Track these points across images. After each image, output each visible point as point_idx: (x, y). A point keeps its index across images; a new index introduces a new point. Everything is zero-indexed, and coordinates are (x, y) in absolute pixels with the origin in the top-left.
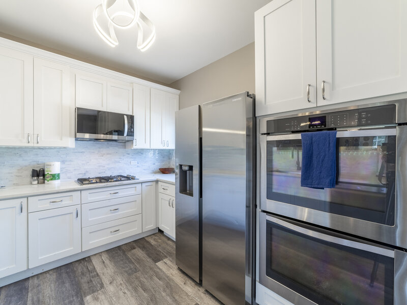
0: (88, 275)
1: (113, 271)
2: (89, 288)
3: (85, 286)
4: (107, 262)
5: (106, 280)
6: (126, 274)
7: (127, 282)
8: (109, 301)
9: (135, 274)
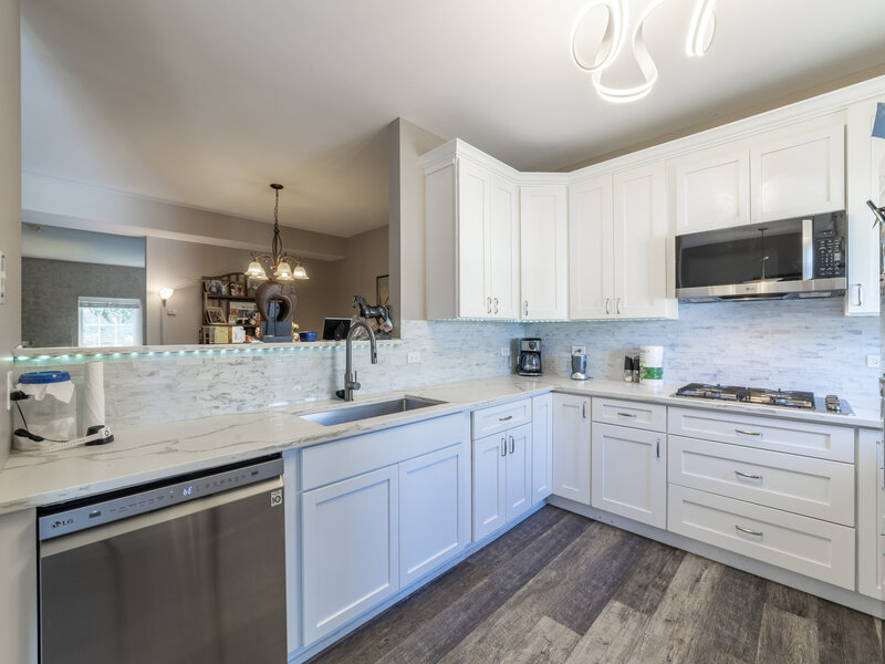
0: (651, 576)
1: (696, 607)
2: (633, 594)
3: (631, 587)
4: (705, 585)
5: (666, 608)
6: (712, 638)
7: (697, 650)
8: (632, 640)
9: (731, 658)
